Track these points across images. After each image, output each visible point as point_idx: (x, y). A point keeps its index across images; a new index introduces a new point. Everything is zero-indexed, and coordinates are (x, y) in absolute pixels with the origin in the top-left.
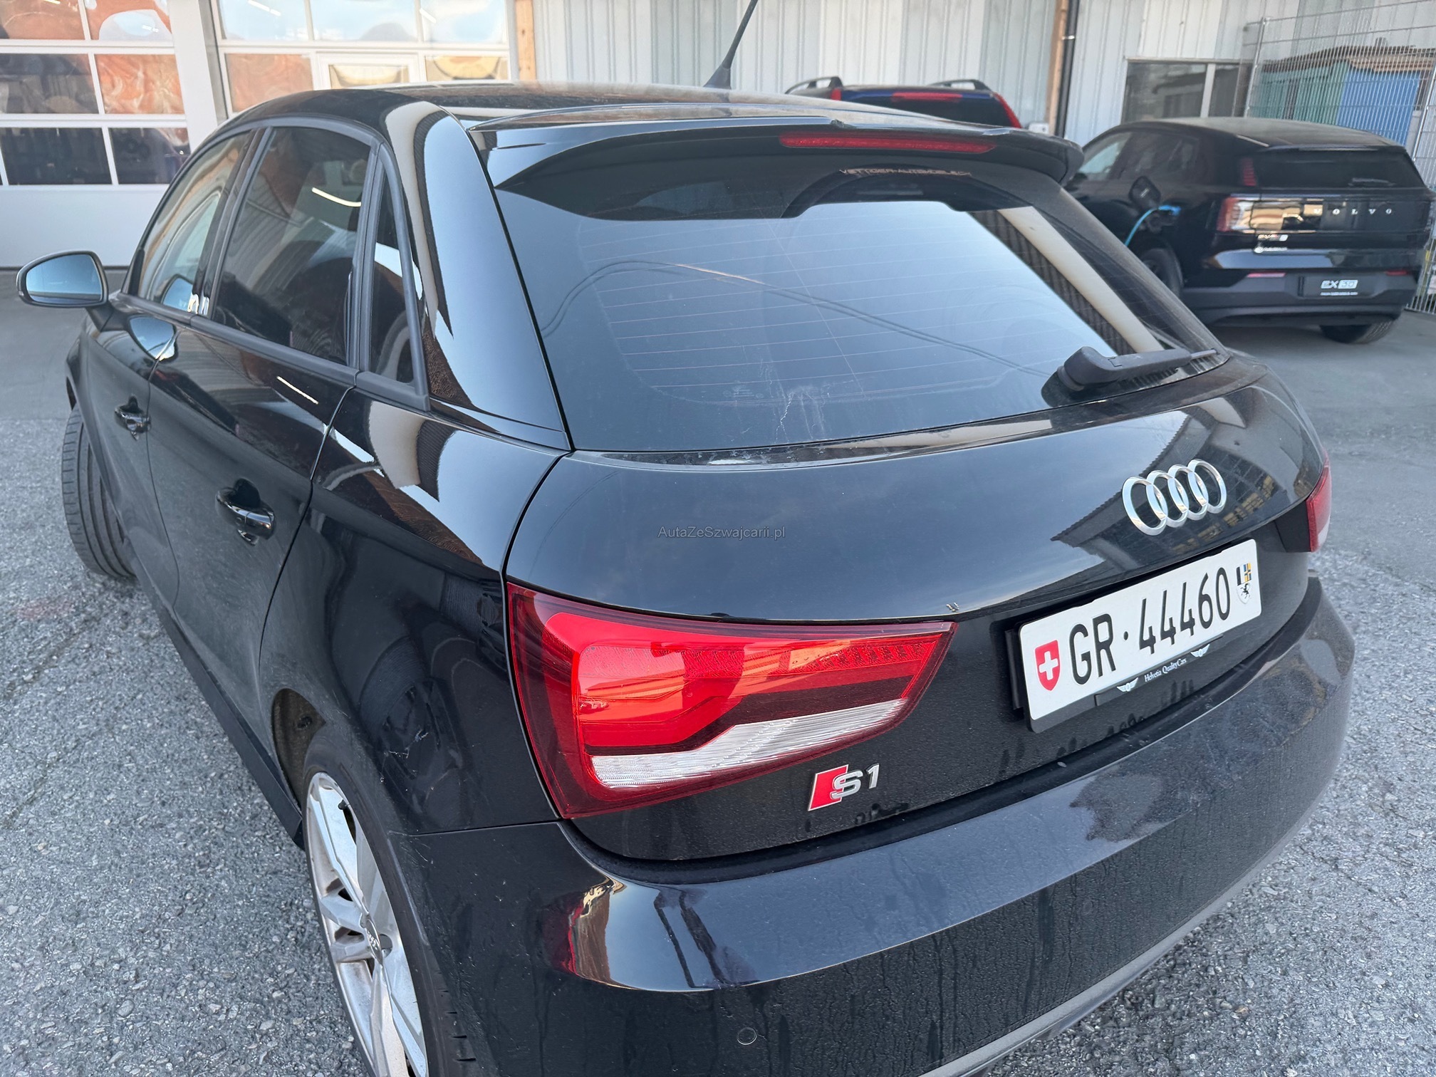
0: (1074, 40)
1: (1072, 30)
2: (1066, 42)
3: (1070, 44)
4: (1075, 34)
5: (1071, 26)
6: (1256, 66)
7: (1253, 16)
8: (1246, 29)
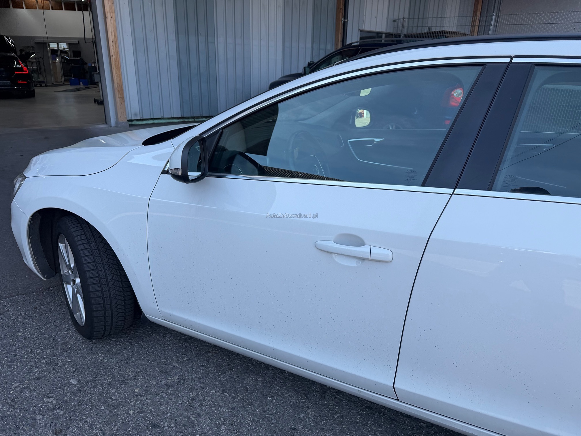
0: (347, 21)
1: (346, 18)
2: (344, 21)
3: (346, 22)
4: (347, 19)
5: (345, 16)
6: (402, 36)
7: (396, 17)
8: (394, 21)
